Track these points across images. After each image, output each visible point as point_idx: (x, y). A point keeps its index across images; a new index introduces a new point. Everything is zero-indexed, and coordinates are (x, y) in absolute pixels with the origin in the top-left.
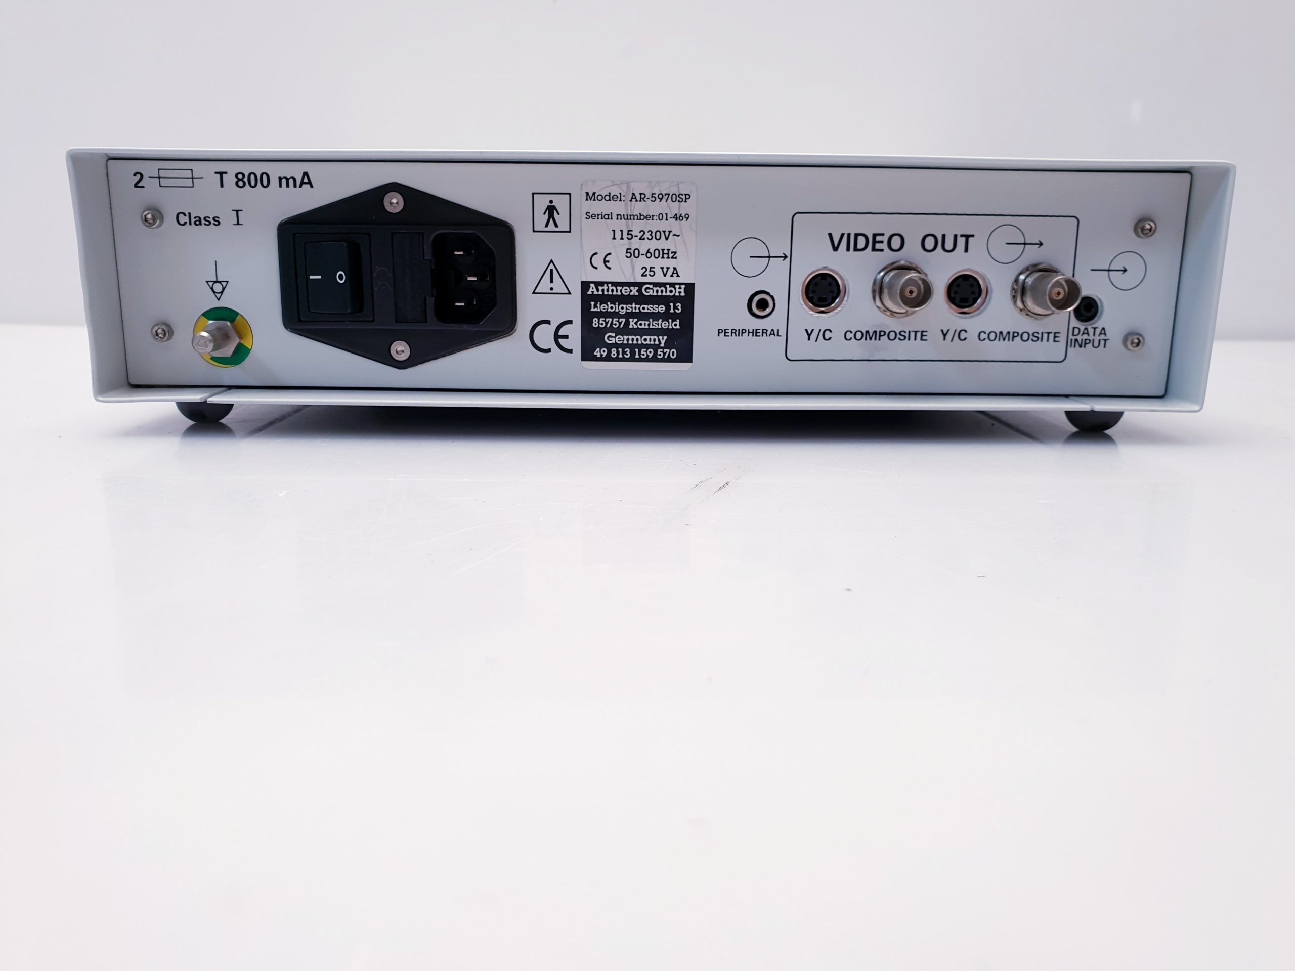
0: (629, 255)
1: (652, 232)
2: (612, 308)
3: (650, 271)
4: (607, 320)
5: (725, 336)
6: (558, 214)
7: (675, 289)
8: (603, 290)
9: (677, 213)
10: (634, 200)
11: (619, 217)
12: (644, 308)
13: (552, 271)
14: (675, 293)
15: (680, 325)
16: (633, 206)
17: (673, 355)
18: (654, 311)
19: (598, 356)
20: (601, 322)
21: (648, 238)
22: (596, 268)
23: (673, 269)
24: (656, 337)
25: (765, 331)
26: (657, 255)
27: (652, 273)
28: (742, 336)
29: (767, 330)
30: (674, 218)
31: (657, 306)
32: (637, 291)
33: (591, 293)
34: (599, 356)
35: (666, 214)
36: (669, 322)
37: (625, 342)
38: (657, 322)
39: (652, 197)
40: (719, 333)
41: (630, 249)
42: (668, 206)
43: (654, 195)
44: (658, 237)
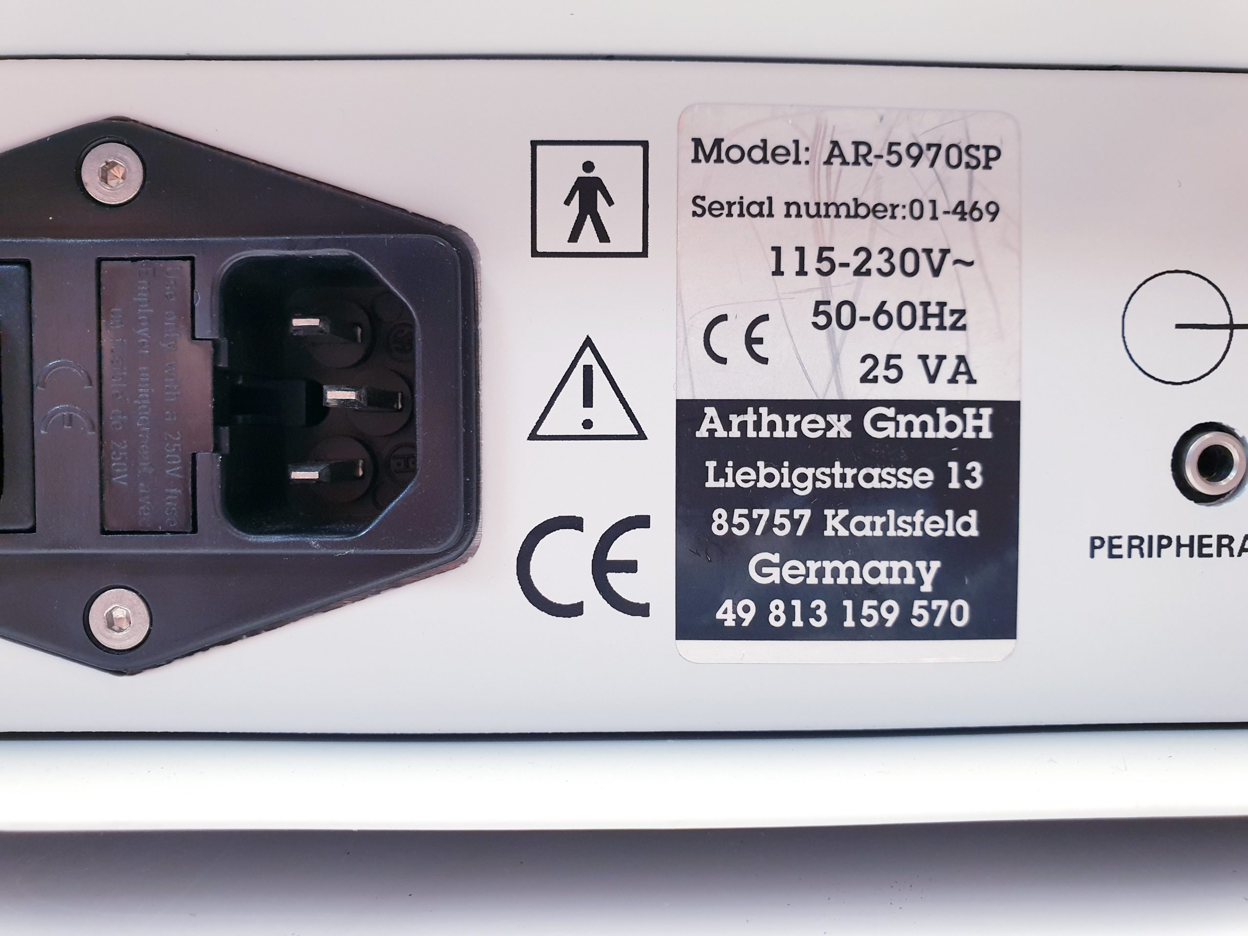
0: (822, 320)
1: (891, 254)
2: (769, 477)
3: (888, 367)
4: (756, 513)
5: (1111, 556)
6: (610, 202)
7: (963, 417)
8: (743, 426)
9: (963, 197)
10: (837, 161)
11: (793, 210)
12: (869, 478)
13: (588, 370)
14: (964, 430)
15: (979, 527)
16: (834, 177)
17: (960, 617)
18: (900, 485)
19: (726, 624)
20: (736, 520)
21: (879, 271)
22: (723, 361)
23: (956, 362)
24: (906, 564)
25: (1225, 541)
26: (907, 320)
27: (893, 374)
28: (1159, 556)
29: (1231, 539)
30: (955, 212)
31: (909, 471)
32: (848, 426)
33: (706, 435)
34: (730, 623)
35: (933, 202)
36: (945, 518)
37: (812, 580)
38: (909, 519)
39: (890, 152)
40: (1093, 547)
41: (828, 303)
42: (939, 178)
43: (894, 148)
44: (910, 268)
